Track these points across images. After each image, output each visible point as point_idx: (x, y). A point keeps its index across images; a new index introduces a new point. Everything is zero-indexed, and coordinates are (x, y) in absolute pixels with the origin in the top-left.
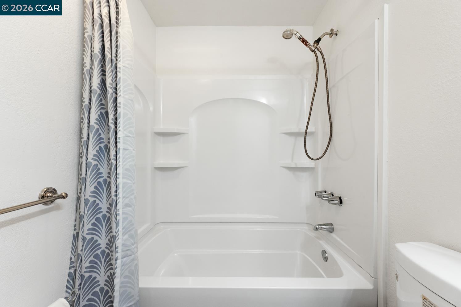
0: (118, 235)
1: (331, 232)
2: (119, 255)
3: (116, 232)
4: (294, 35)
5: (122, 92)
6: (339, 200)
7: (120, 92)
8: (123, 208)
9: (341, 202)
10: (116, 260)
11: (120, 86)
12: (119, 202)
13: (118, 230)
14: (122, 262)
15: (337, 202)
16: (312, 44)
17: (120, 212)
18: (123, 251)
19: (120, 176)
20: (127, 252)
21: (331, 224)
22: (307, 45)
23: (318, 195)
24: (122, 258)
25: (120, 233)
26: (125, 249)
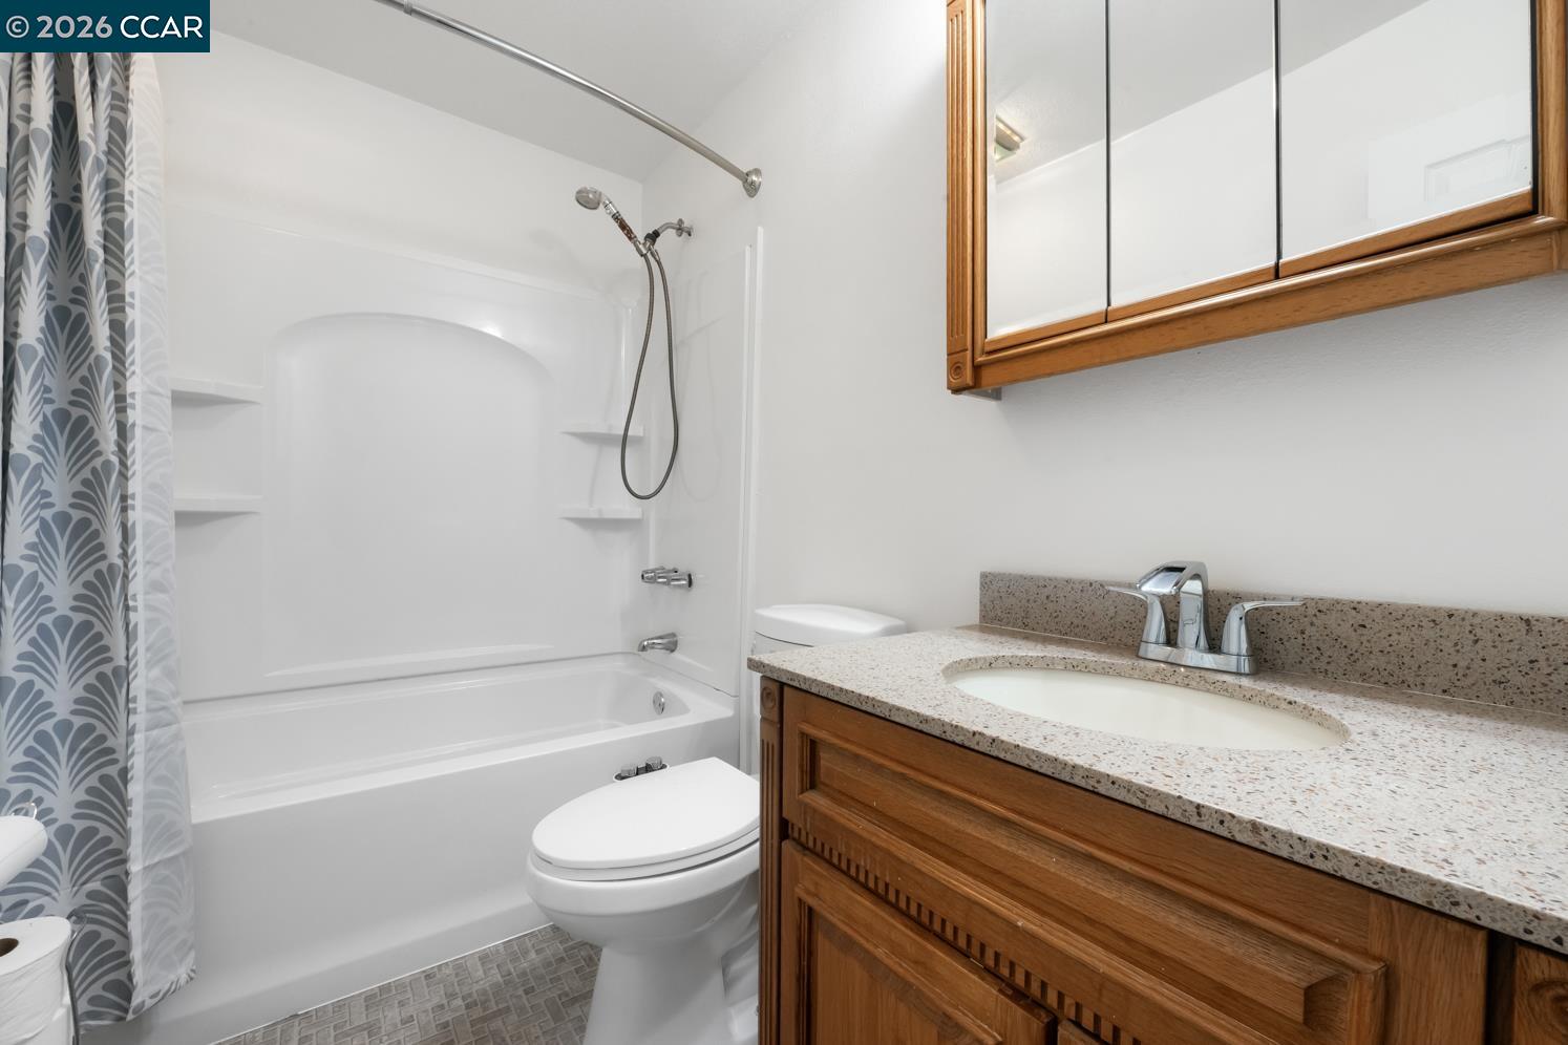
0: (136, 666)
1: (672, 651)
2: (139, 719)
3: (127, 658)
4: (601, 206)
5: (136, 263)
6: (687, 578)
7: (132, 263)
8: (146, 593)
9: (690, 583)
10: (131, 733)
11: (132, 246)
12: (135, 575)
13: (135, 653)
14: (147, 739)
15: (684, 582)
16: (642, 241)
17: (140, 603)
18: (149, 710)
19: (137, 503)
20: (161, 713)
21: (674, 635)
22: (630, 238)
23: (647, 578)
24: (147, 730)
25: (141, 658)
26: (155, 705)
